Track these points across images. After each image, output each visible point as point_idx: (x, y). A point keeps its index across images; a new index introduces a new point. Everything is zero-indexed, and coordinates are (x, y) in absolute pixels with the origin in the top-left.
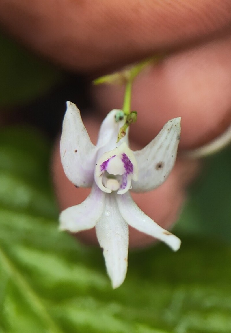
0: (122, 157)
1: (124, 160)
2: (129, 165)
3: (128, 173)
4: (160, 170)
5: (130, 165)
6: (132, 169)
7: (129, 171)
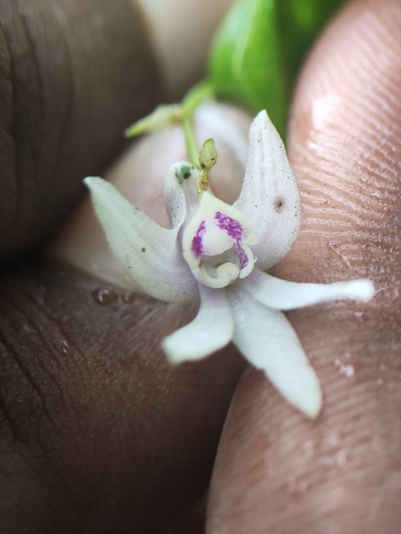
0: (217, 221)
1: (224, 225)
2: (234, 228)
3: (238, 239)
4: (284, 209)
5: (235, 225)
6: (241, 229)
7: (238, 236)
